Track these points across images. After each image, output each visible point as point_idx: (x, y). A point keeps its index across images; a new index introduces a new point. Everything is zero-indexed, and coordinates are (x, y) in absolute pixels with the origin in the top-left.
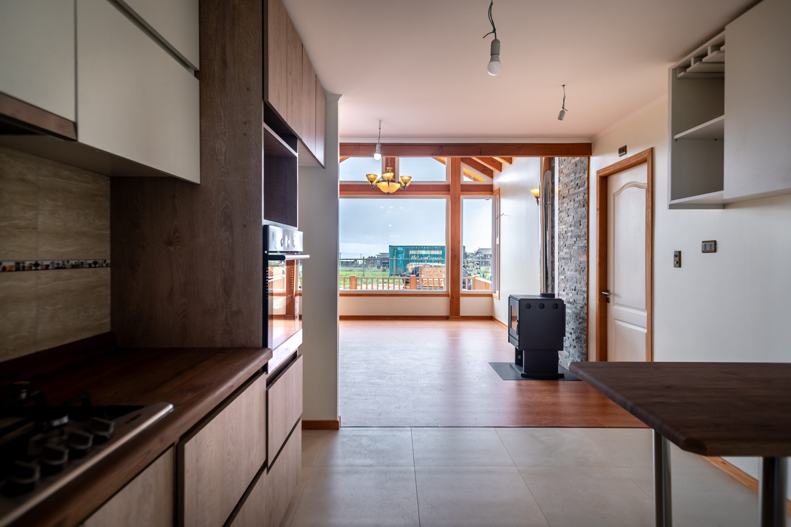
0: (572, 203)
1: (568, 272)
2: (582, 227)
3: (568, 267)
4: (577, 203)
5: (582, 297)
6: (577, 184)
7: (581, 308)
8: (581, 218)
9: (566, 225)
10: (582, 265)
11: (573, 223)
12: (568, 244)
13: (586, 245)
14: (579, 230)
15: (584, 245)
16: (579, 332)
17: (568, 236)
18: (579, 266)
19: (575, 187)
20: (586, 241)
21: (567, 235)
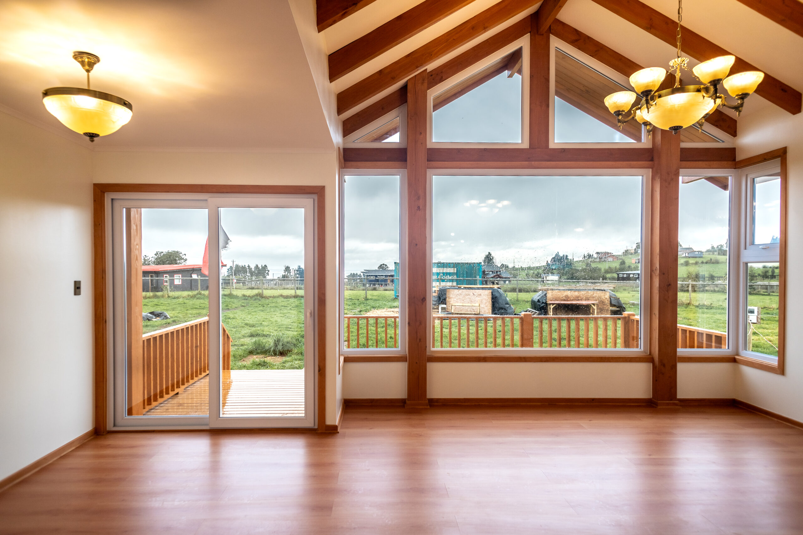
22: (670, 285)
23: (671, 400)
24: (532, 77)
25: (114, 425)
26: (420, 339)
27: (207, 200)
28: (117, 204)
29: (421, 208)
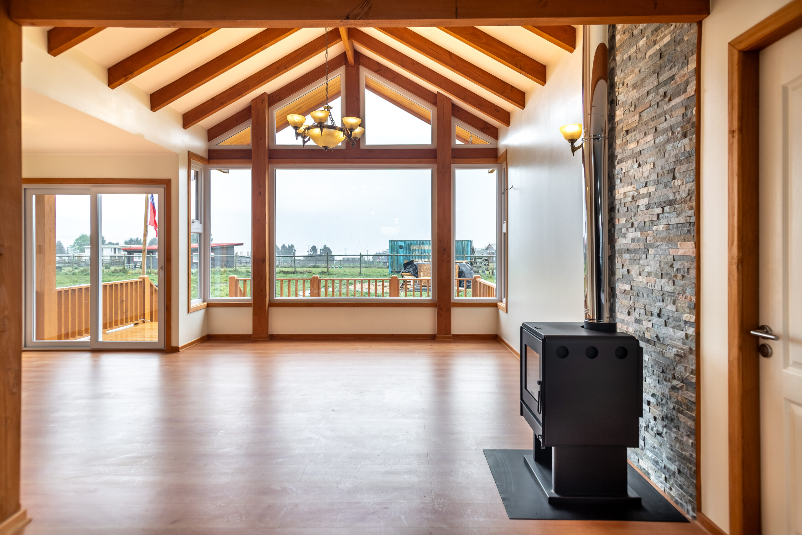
0: (650, 137)
1: (640, 277)
2: (678, 182)
3: (639, 268)
4: (664, 133)
5: (681, 334)
6: (665, 93)
7: (678, 358)
8: (675, 165)
9: (635, 185)
10: (681, 265)
11: (654, 176)
12: (639, 221)
13: (693, 219)
14: (669, 189)
15: (686, 220)
16: (672, 406)
17: (638, 206)
18: (672, 266)
19: (658, 103)
20: (692, 212)
21: (637, 204)
22: (445, 249)
23: (447, 335)
24: (347, 96)
25: (25, 346)
26: (261, 290)
27: (89, 189)
28: (28, 192)
29: (261, 193)
